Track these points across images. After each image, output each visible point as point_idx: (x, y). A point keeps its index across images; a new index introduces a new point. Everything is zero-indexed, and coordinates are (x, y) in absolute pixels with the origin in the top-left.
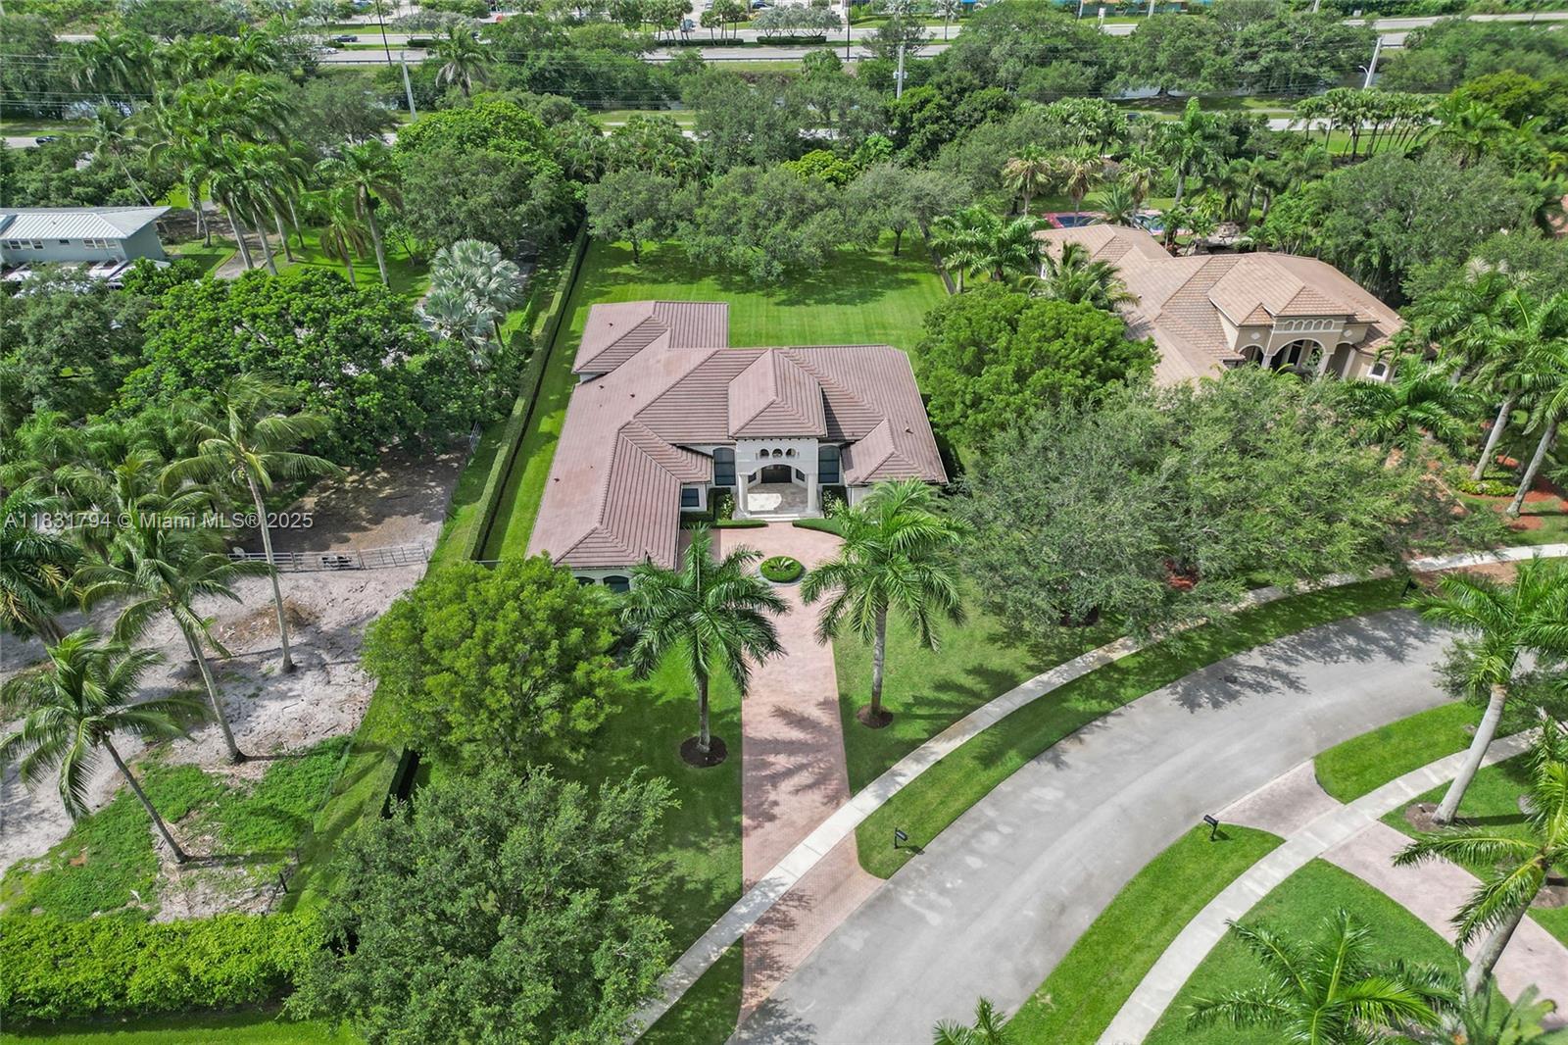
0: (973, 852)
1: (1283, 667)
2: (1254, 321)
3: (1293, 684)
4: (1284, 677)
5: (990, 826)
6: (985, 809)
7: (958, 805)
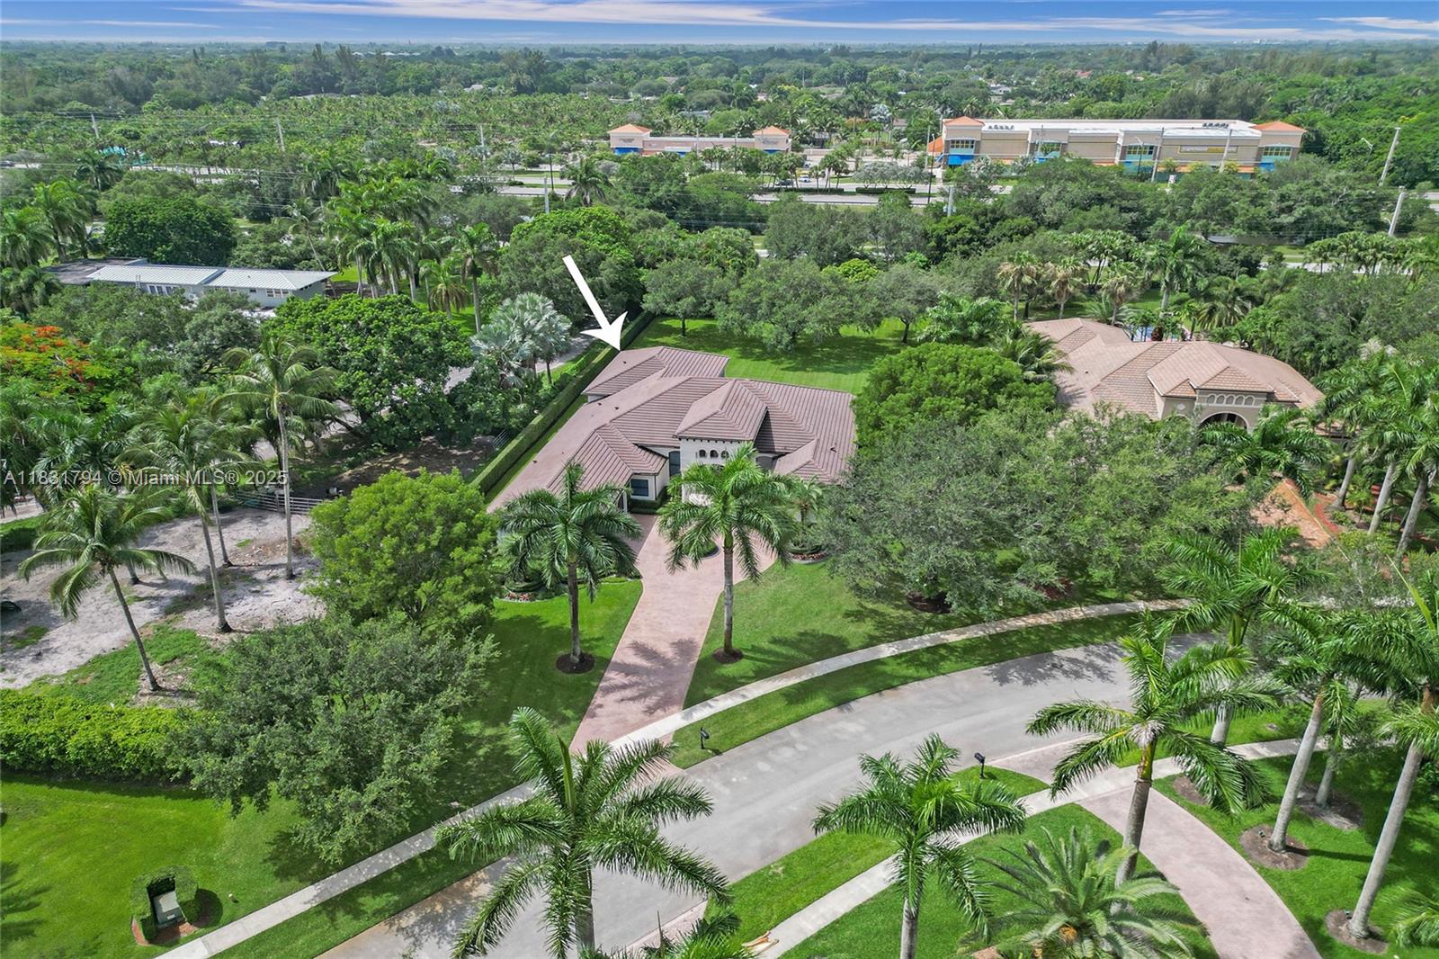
0: (767, 760)
1: (1099, 662)
2: (1178, 393)
3: (1102, 675)
4: (1096, 669)
5: (791, 744)
6: (793, 731)
7: (770, 726)
